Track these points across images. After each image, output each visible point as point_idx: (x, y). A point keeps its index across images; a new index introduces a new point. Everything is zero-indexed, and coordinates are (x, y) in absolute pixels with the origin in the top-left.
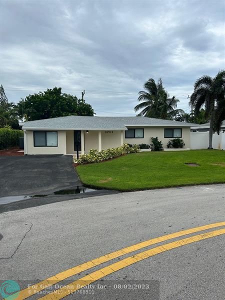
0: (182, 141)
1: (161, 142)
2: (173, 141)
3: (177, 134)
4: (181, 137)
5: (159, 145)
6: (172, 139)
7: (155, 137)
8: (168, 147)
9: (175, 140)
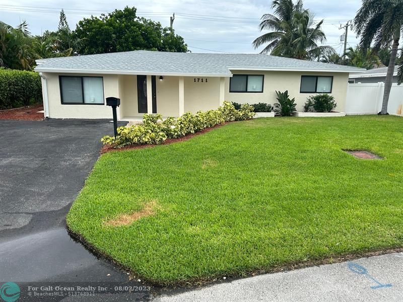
0: (331, 98)
1: (293, 100)
2: (317, 99)
3: (323, 86)
4: (331, 93)
5: (291, 105)
6: (315, 95)
7: (283, 91)
8: (307, 109)
9: (320, 97)
